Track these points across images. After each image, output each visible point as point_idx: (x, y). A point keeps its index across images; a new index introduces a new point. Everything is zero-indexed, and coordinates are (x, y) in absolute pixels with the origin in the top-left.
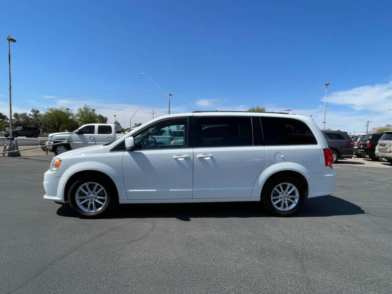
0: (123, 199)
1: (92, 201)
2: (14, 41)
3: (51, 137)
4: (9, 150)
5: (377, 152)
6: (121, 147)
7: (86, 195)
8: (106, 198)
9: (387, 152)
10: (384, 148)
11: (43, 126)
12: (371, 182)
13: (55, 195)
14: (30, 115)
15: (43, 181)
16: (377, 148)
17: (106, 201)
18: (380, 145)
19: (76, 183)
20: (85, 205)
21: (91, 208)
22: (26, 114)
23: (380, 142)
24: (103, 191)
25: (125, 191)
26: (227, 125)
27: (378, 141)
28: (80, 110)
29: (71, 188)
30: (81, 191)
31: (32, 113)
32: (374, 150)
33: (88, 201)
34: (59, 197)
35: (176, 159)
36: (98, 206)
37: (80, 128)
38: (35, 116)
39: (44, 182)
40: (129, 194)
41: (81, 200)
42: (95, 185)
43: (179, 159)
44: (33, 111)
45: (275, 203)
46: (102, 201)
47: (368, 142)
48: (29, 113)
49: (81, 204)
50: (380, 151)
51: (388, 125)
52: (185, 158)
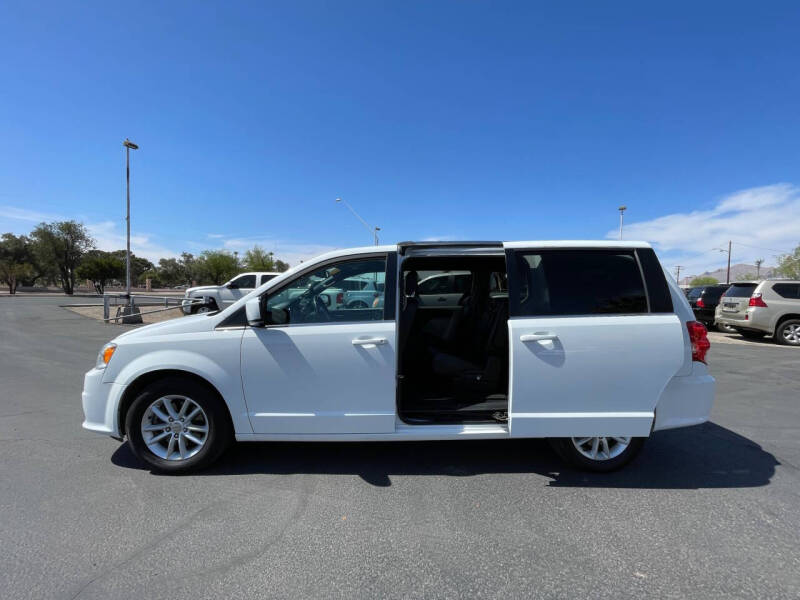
0: (243, 434)
1: (176, 435)
2: (136, 147)
3: (190, 293)
4: (123, 314)
5: (718, 316)
6: (238, 319)
7: (163, 422)
8: (206, 429)
9: (741, 318)
10: (734, 310)
11: (197, 277)
12: (734, 376)
13: (101, 420)
14: (181, 261)
15: (82, 390)
16: (718, 309)
17: (206, 436)
18: (726, 305)
19: (141, 396)
20: (164, 443)
21: (176, 449)
22: (174, 260)
23: (724, 299)
24: (200, 413)
25: (246, 415)
26: (469, 273)
27: (719, 298)
28: (249, 253)
29: (133, 407)
30: (154, 415)
31: (182, 259)
32: (713, 314)
33: (170, 435)
34: (108, 426)
35: (358, 346)
36: (191, 446)
37: (232, 280)
38: (187, 262)
39: (84, 394)
40: (255, 422)
41: (157, 433)
42: (184, 401)
43: (365, 346)
44: (184, 255)
45: (580, 443)
46: (200, 435)
47: (700, 299)
48: (178, 258)
49: (154, 443)
50: (724, 316)
51: (707, 273)
52: (378, 344)
